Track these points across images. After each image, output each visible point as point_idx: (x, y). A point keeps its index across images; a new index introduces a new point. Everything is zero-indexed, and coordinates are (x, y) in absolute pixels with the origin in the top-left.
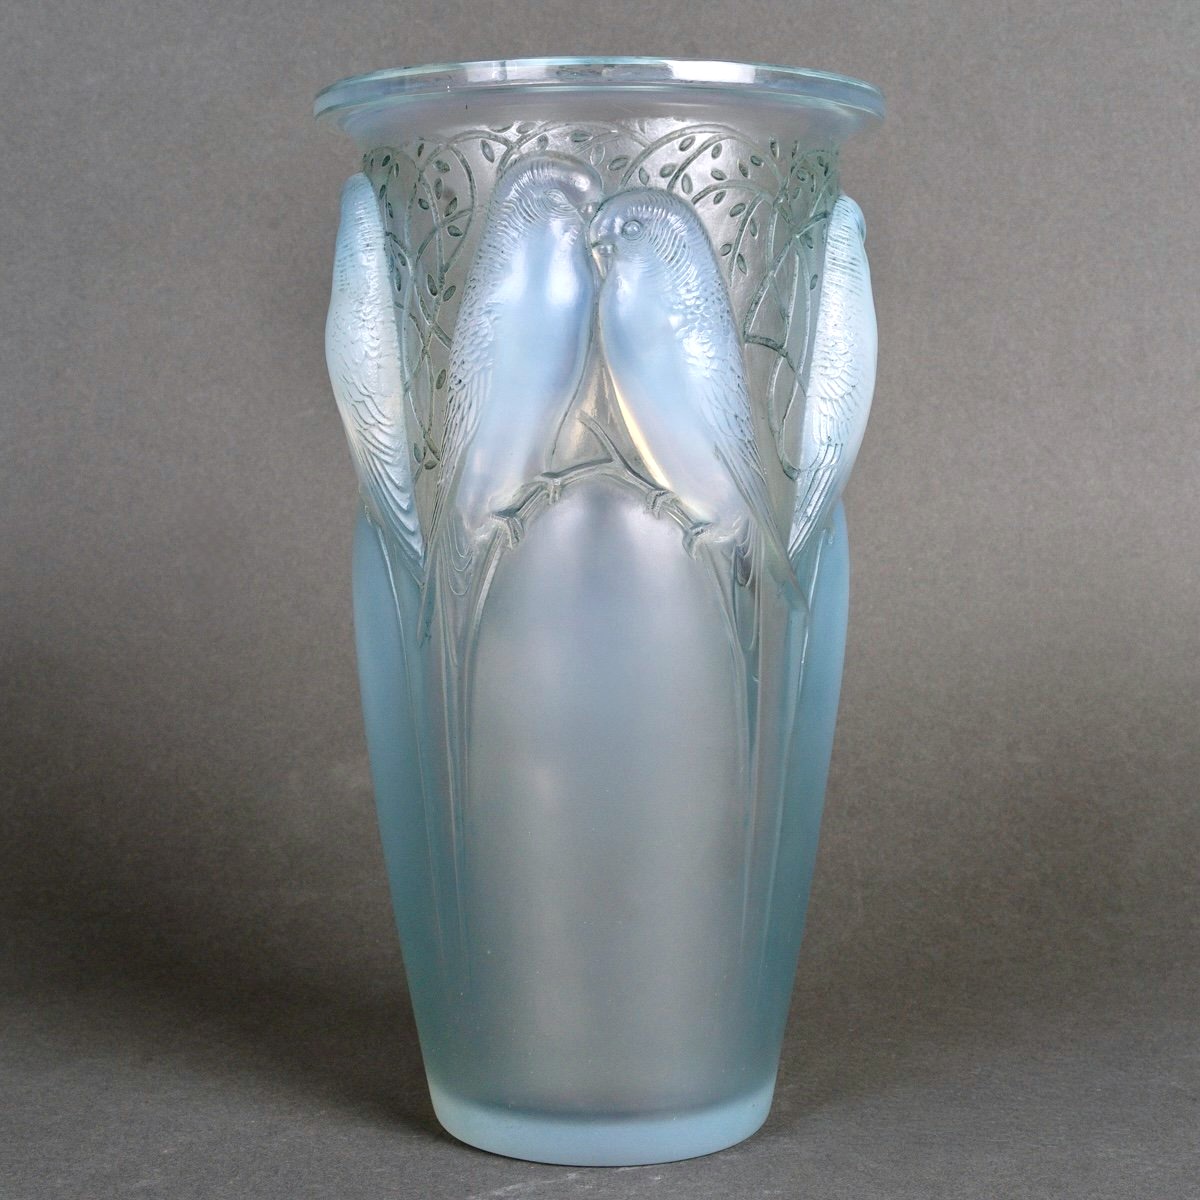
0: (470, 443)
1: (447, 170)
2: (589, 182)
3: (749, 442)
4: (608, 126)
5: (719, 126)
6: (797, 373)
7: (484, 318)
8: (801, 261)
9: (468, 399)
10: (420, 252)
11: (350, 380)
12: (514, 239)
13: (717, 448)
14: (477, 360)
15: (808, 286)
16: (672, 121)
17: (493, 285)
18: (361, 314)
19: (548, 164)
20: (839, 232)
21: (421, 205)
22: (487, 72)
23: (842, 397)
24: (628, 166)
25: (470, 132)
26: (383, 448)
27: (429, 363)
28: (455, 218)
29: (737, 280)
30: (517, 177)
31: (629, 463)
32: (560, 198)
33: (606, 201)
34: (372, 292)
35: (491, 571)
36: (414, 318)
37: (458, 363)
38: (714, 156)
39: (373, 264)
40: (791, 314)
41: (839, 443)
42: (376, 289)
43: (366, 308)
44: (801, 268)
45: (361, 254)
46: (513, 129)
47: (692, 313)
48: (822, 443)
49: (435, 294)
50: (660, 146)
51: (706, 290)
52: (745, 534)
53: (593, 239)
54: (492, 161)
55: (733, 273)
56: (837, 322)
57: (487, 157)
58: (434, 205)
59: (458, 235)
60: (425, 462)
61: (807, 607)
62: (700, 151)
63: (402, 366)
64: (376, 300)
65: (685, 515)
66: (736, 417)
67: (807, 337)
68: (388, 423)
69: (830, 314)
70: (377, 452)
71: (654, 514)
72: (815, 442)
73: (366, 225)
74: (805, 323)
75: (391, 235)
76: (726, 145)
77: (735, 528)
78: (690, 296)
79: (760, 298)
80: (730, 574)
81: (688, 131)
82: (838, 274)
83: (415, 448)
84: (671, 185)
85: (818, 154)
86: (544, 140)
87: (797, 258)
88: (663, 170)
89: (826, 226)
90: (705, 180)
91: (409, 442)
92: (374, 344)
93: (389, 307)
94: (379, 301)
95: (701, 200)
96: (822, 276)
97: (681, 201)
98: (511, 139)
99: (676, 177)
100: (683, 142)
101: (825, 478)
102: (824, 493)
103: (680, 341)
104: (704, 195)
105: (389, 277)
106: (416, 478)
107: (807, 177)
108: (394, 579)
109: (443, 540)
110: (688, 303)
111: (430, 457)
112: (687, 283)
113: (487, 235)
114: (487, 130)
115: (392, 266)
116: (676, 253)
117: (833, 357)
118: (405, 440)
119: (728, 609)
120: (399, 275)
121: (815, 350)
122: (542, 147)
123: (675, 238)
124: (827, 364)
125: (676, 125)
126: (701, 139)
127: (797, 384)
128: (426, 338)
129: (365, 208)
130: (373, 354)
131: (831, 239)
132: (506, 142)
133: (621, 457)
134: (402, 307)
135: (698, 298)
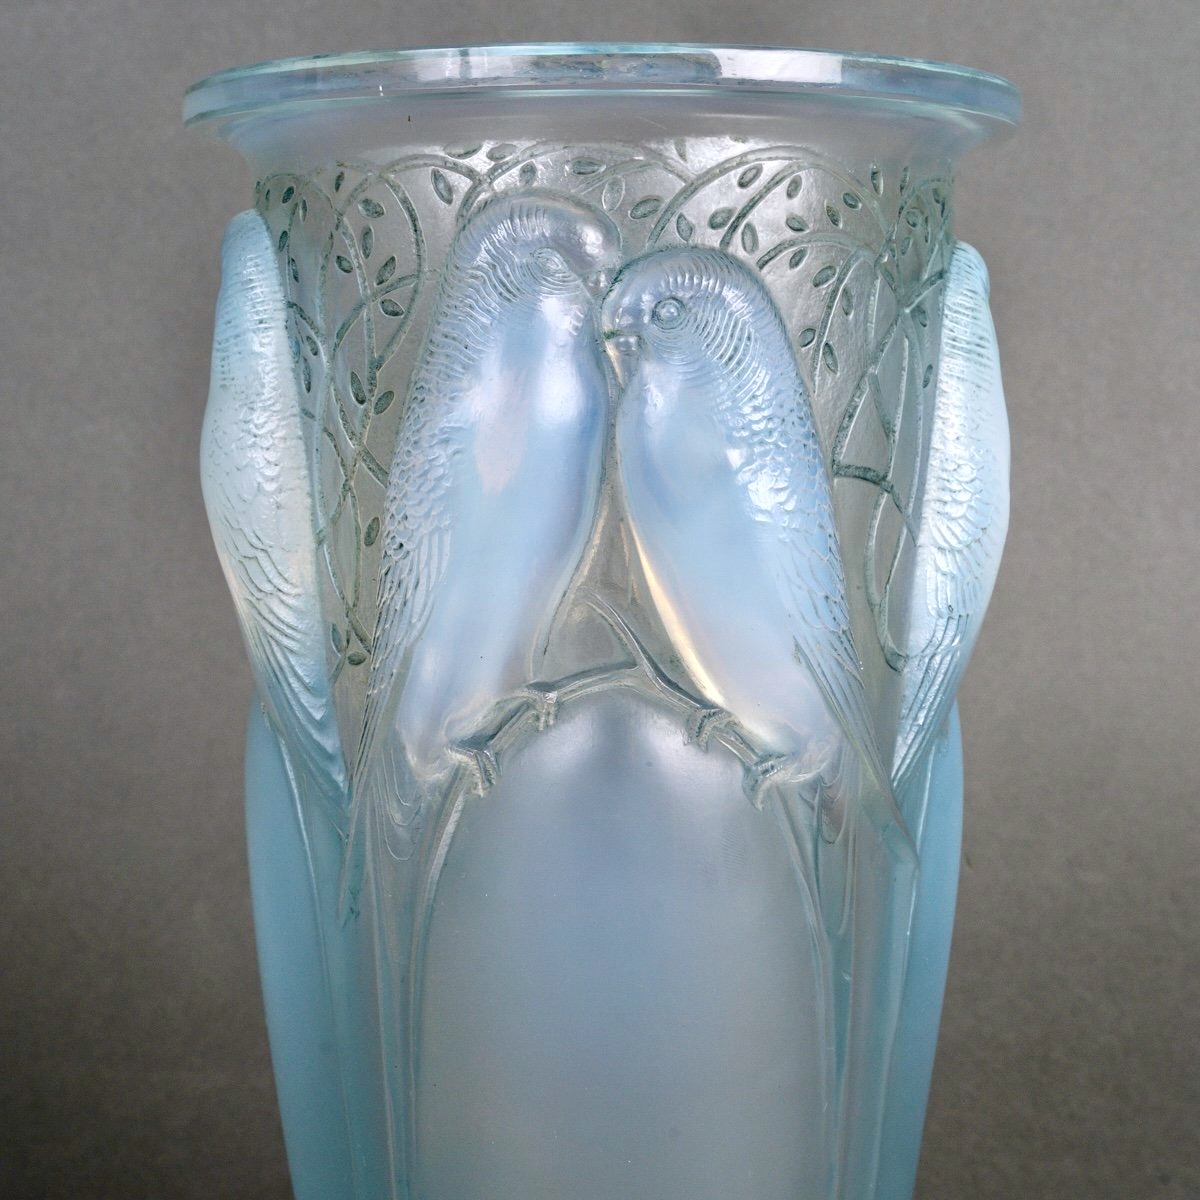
0: (417, 639)
1: (380, 214)
2: (601, 238)
3: (844, 632)
4: (630, 150)
5: (797, 149)
6: (906, 514)
7: (438, 451)
8: (911, 347)
9: (414, 574)
10: (340, 336)
11: (235, 526)
12: (484, 327)
13: (797, 646)
14: (427, 515)
15: (920, 382)
16: (727, 141)
17: (452, 399)
18: (251, 426)
19: (537, 210)
20: (960, 299)
21: (340, 265)
22: (442, 65)
23: (968, 546)
24: (659, 214)
25: (415, 157)
26: (285, 628)
27: (354, 505)
28: (392, 287)
29: (823, 380)
30: (489, 229)
31: (661, 667)
32: (556, 262)
33: (628, 266)
34: (267, 392)
35: (450, 828)
36: (330, 435)
37: (398, 517)
38: (790, 195)
39: (269, 351)
40: (897, 428)
41: (964, 614)
42: (274, 389)
43: (259, 417)
44: (912, 356)
45: (252, 334)
46: (482, 155)
47: (761, 443)
48: (940, 616)
49: (362, 402)
50: (710, 181)
51: (781, 406)
52: (835, 768)
53: (607, 327)
54: (449, 202)
55: (817, 372)
56: (960, 434)
57: (442, 197)
58: (360, 267)
59: (396, 314)
60: (350, 653)
61: (915, 851)
62: (768, 188)
63: (313, 506)
64: (273, 404)
65: (746, 742)
66: (827, 597)
67: (918, 459)
68: (294, 591)
69: (949, 423)
70: (277, 635)
71: (699, 745)
72: (929, 614)
73: (258, 291)
74: (917, 438)
75: (296, 309)
76: (807, 178)
77: (822, 761)
78: (757, 416)
79: (856, 407)
80: (811, 825)
81: (751, 157)
82: (960, 361)
83: (334, 630)
84: (726, 242)
85: (935, 185)
86: (529, 171)
87: (907, 343)
88: (714, 216)
89: (942, 291)
90: (777, 230)
91: (324, 621)
92: (270, 472)
93: (295, 415)
94: (277, 407)
95: (771, 263)
96: (938, 367)
97: (740, 266)
98: (478, 169)
99: (734, 228)
100: (745, 174)
101: (942, 663)
102: (943, 688)
103: (745, 487)
104: (776, 255)
105: (294, 370)
106: (335, 677)
107: (920, 220)
108: (304, 815)
109: (376, 779)
110: (755, 427)
111: (356, 648)
112: (754, 397)
113: (442, 319)
114: (442, 154)
115: (298, 354)
116: (736, 349)
117: (955, 486)
118: (318, 616)
119: (807, 877)
120: (307, 367)
121: (928, 477)
122: (527, 182)
123: (735, 327)
124: (947, 497)
125: (731, 148)
126: (770, 168)
127: (905, 531)
128: (349, 469)
129: (257, 265)
130: (270, 487)
131: (950, 309)
132: (470, 173)
133: (650, 659)
134: (313, 417)
135: (770, 419)
